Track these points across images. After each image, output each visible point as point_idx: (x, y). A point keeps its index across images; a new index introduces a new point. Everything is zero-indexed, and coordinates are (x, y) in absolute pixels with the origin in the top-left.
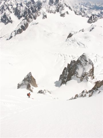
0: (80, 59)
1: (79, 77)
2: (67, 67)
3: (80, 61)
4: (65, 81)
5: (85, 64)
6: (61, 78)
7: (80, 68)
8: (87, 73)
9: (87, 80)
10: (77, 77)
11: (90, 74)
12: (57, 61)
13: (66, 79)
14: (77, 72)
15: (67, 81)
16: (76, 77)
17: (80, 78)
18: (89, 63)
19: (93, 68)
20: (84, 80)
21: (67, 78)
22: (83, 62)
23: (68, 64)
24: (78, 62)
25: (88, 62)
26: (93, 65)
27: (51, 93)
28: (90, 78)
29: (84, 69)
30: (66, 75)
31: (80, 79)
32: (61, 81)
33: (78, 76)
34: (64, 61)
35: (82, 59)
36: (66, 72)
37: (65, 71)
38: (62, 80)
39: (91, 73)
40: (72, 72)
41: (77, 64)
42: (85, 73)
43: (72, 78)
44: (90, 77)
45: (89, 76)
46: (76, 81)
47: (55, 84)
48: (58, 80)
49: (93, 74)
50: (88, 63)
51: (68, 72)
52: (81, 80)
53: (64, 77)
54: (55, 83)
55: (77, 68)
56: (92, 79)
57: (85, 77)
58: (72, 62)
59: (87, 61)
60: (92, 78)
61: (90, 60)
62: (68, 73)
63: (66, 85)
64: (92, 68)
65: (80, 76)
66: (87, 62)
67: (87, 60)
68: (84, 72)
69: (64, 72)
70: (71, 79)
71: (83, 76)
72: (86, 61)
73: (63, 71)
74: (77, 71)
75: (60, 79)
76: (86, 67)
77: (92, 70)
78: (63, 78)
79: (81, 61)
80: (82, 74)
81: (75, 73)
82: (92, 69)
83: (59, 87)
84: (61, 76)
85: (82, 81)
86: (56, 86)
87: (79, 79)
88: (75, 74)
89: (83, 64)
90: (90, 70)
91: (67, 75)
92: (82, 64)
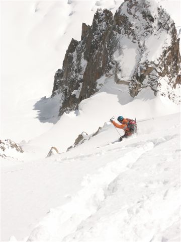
0: (124, 12)
1: (123, 82)
2: (78, 38)
3: (125, 19)
4: (77, 97)
5: (143, 31)
6: (61, 83)
7: (125, 47)
8: (152, 63)
9: (156, 91)
10: (118, 81)
11: (166, 69)
12: (36, 11)
13: (80, 88)
14: (117, 64)
15: (81, 98)
16: (112, 80)
17: (127, 83)
18: (160, 23)
19: (175, 43)
20: (142, 90)
21: (81, 84)
22: (137, 22)
23: (84, 25)
24: (119, 24)
25: (156, 22)
26: (174, 31)
27: (22, 151)
28: (164, 81)
29: (142, 49)
30: (79, 70)
31: (127, 87)
32: (60, 97)
33: (119, 76)
34: (68, 9)
35: (133, 11)
36: (79, 59)
37: (75, 54)
38: (66, 94)
39: (169, 63)
40: (97, 64)
41: (114, 29)
42: (146, 64)
43: (98, 87)
44: (166, 78)
45: (161, 75)
46: (114, 98)
47: (36, 113)
48: (48, 94)
49: (175, 65)
50: (155, 24)
51: (85, 58)
52: (131, 92)
53: (73, 81)
54: (37, 106)
55: (114, 46)
56: (174, 86)
57: (145, 81)
58: (97, 16)
59: (150, 16)
60: (174, 80)
61: (161, 12)
62: (84, 63)
63: (77, 114)
64: (169, 44)
65: (126, 79)
66: (152, 20)
67: (153, 15)
68: (143, 61)
69: (68, 60)
70: (97, 91)
71: (137, 78)
72: (148, 16)
73: (67, 56)
74: (116, 57)
75: (56, 87)
76: (149, 41)
77: (172, 53)
78: (66, 82)
79: (130, 18)
80: (136, 70)
81: (111, 68)
82: (170, 49)
83: (55, 123)
84: (59, 75)
85: (136, 94)
86: (43, 118)
87: (126, 89)
88: (111, 72)
89: (136, 32)
90: (165, 52)
91: (83, 72)
92: (133, 31)
